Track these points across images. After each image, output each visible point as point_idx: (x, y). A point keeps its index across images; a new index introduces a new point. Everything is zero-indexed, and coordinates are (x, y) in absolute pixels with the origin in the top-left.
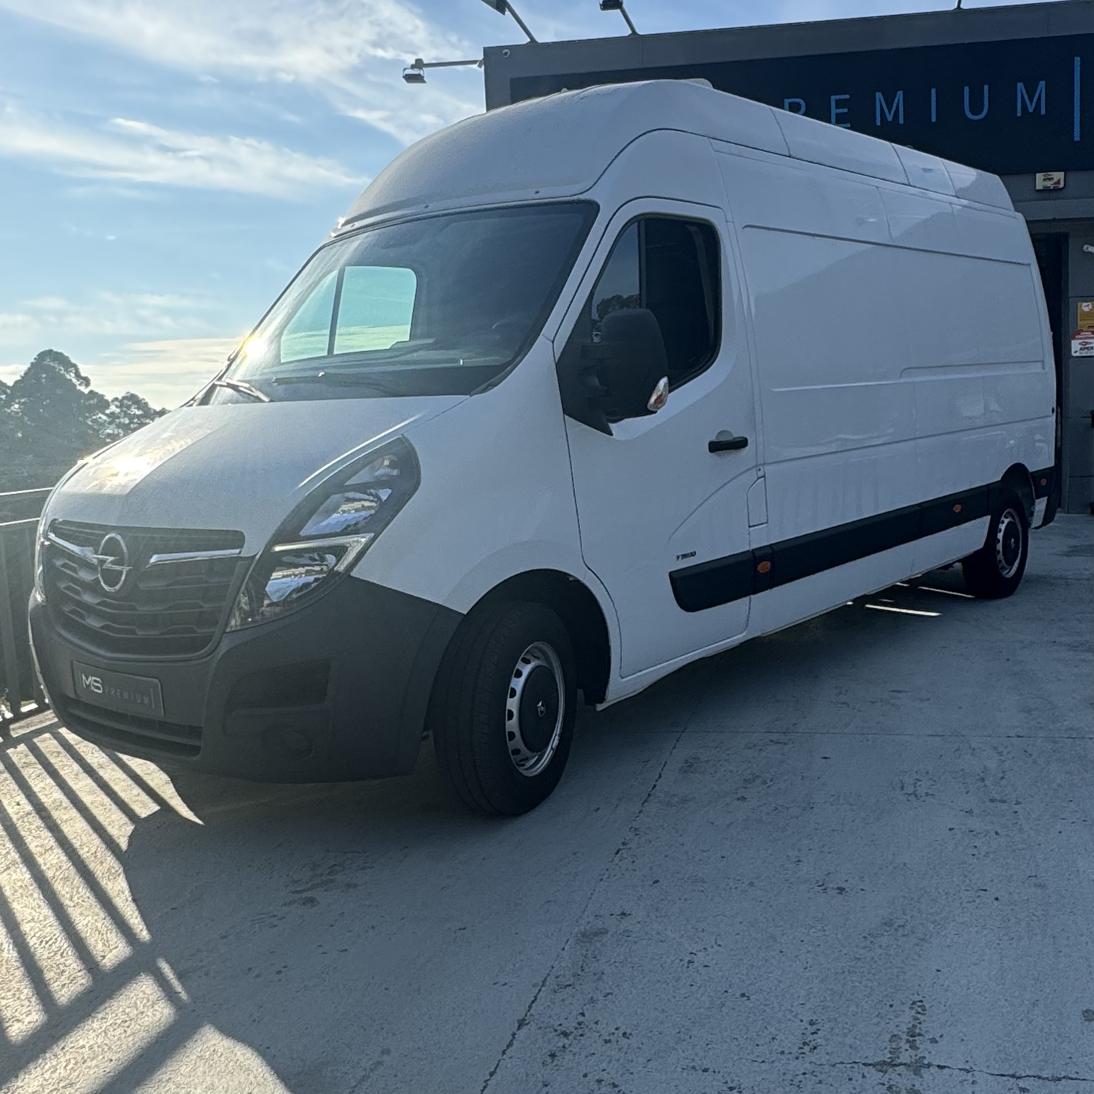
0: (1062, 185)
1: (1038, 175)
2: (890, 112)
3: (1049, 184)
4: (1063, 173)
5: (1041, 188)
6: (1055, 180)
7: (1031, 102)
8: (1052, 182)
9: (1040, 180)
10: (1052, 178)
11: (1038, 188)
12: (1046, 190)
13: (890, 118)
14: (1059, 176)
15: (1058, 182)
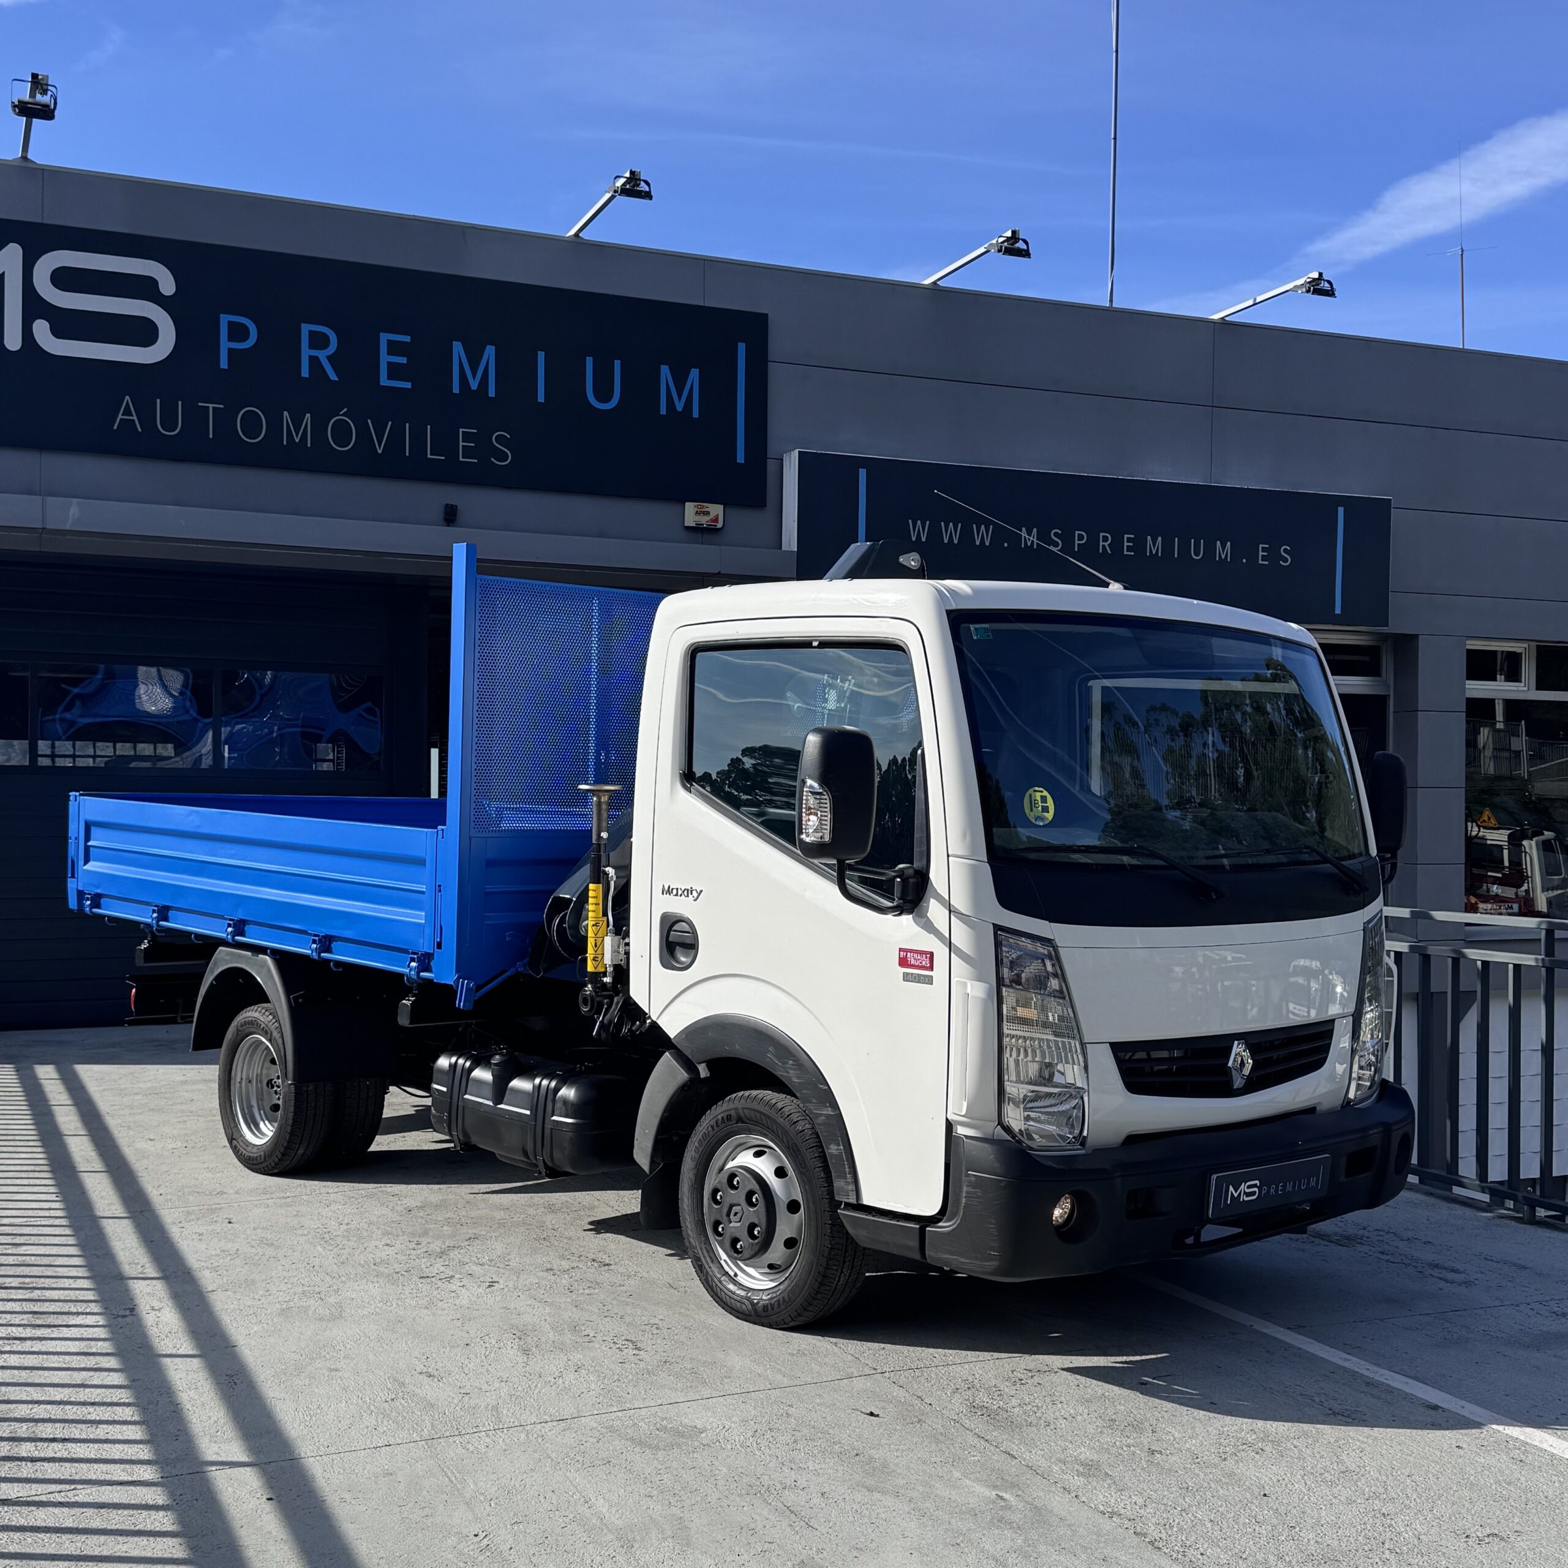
0: (720, 525)
1: (687, 504)
2: (474, 376)
3: (704, 520)
4: (721, 507)
5: (694, 525)
6: (712, 515)
7: (680, 397)
8: (707, 518)
9: (691, 513)
10: (708, 513)
11: (686, 525)
12: (698, 529)
13: (474, 385)
14: (716, 510)
15: (716, 520)
